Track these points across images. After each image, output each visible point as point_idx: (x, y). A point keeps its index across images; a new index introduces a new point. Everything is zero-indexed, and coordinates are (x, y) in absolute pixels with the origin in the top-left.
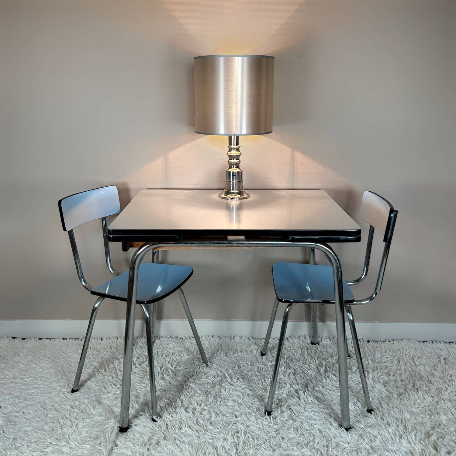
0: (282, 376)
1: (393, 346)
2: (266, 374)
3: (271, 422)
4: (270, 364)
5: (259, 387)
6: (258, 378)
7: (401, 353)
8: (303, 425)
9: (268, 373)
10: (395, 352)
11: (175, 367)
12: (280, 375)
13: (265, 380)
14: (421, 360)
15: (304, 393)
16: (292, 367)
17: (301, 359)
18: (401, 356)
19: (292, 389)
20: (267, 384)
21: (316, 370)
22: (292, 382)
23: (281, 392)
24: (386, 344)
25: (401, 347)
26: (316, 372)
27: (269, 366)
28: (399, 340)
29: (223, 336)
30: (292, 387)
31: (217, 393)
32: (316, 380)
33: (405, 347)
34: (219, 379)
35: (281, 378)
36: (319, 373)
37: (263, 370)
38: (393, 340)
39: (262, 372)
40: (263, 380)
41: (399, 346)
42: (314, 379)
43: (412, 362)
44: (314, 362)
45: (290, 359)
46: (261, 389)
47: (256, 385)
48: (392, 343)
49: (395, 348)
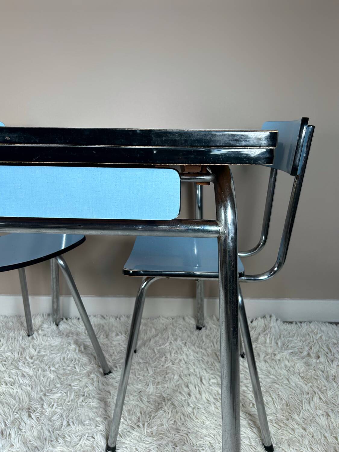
0: (171, 364)
1: (301, 329)
2: (151, 361)
3: (144, 433)
4: (158, 348)
5: (139, 379)
6: (140, 367)
7: (310, 338)
8: (189, 437)
9: (154, 359)
10: (304, 337)
11: (38, 352)
12: (168, 362)
13: (147, 370)
14: (337, 346)
15: (195, 388)
16: (185, 352)
17: (197, 341)
18: (311, 341)
19: (181, 381)
20: (150, 375)
21: (214, 355)
22: (182, 372)
23: (166, 386)
24: (293, 327)
25: (311, 330)
26: (214, 359)
27: (156, 351)
28: (308, 322)
29: (107, 316)
30: (182, 379)
31: (81, 388)
32: (213, 369)
33: (316, 330)
34: (90, 368)
35: (169, 367)
36: (218, 360)
37: (149, 356)
38: (301, 322)
39: (146, 358)
40: (145, 369)
41: (308, 329)
42: (211, 367)
43: (326, 349)
44: (211, 346)
45: (184, 341)
46: (141, 381)
47: (136, 376)
48: (300, 326)
49: (304, 332)
